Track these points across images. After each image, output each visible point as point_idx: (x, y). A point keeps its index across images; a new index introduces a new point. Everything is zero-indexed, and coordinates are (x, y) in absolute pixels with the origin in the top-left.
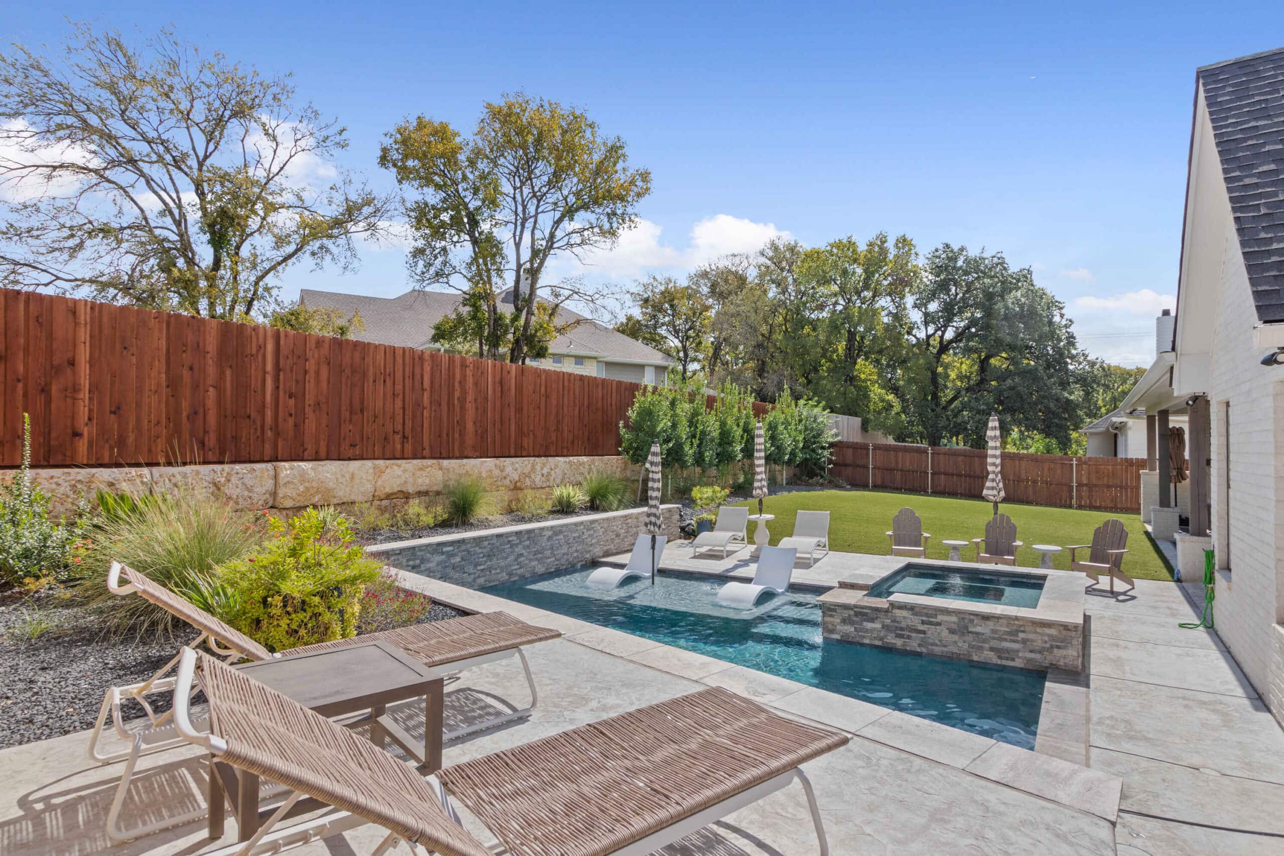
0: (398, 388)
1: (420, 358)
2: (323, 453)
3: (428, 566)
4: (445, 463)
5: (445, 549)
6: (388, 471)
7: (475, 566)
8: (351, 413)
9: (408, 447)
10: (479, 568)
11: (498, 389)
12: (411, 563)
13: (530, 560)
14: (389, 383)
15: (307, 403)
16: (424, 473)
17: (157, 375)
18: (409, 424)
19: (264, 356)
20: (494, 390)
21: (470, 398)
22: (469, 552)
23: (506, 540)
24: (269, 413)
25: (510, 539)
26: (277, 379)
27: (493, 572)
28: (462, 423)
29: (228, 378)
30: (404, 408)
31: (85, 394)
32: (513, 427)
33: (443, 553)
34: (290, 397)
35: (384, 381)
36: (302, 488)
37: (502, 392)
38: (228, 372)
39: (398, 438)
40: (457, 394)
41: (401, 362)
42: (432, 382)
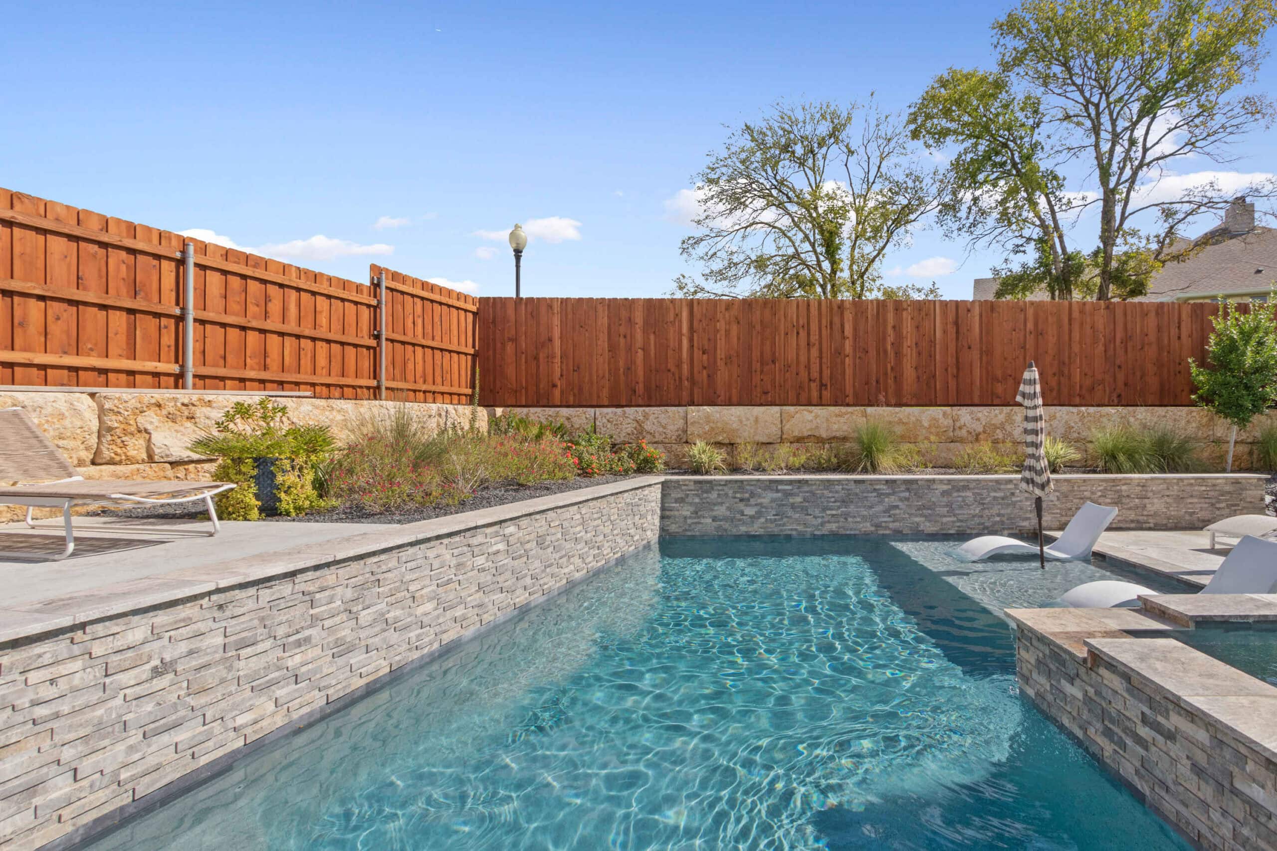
0: (814, 338)
1: (839, 307)
2: (735, 399)
3: (759, 501)
4: (870, 410)
5: (780, 487)
6: (797, 416)
7: (824, 509)
8: (762, 364)
9: (826, 394)
10: (829, 512)
11: (952, 330)
12: (738, 495)
13: (911, 515)
14: (803, 334)
15: (719, 357)
16: (842, 420)
17: (603, 342)
18: (827, 373)
19: (680, 321)
20: (945, 332)
21: (908, 342)
22: (814, 494)
23: (870, 488)
24: (685, 367)
25: (878, 487)
26: (691, 340)
27: (850, 519)
28: (898, 369)
29: (652, 342)
30: (821, 358)
31: (558, 360)
32: (977, 372)
33: (778, 491)
34: (704, 353)
35: (798, 333)
36: (707, 428)
37: (957, 332)
38: (652, 337)
39: (813, 385)
40: (890, 339)
41: (816, 313)
42: (855, 329)
